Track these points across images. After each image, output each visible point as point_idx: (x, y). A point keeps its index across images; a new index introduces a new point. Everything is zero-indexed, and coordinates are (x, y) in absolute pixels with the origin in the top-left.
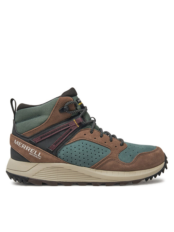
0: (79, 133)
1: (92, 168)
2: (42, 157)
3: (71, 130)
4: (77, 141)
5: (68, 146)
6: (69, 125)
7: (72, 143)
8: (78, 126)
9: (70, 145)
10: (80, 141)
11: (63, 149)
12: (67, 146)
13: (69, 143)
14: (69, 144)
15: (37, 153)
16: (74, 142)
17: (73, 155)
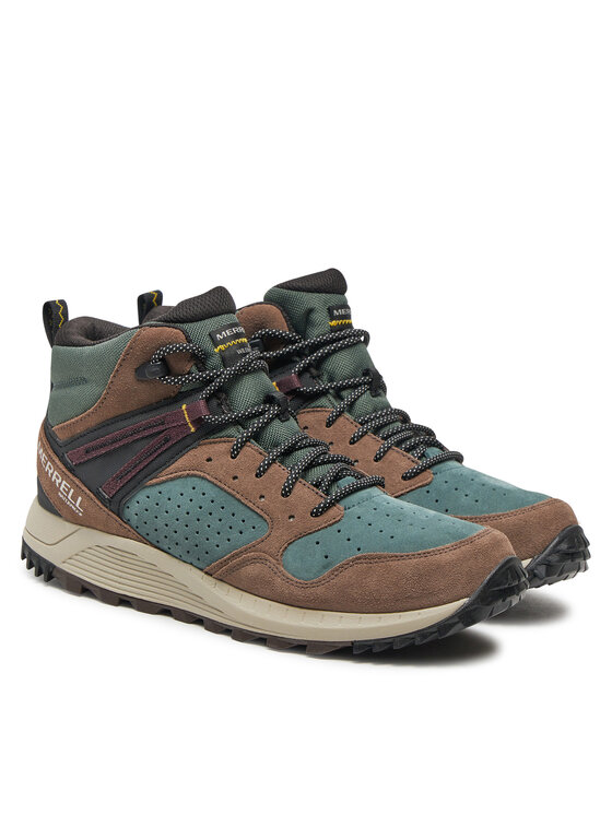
0: (191, 453)
1: (206, 573)
2: (85, 510)
3: (167, 441)
4: (180, 477)
5: (153, 492)
6: (163, 424)
7: (163, 482)
8: (193, 430)
9: (158, 488)
10: (189, 479)
11: (136, 499)
12: (147, 491)
13: (154, 481)
14: (157, 484)
15: (74, 498)
16: (172, 479)
17: (160, 523)
